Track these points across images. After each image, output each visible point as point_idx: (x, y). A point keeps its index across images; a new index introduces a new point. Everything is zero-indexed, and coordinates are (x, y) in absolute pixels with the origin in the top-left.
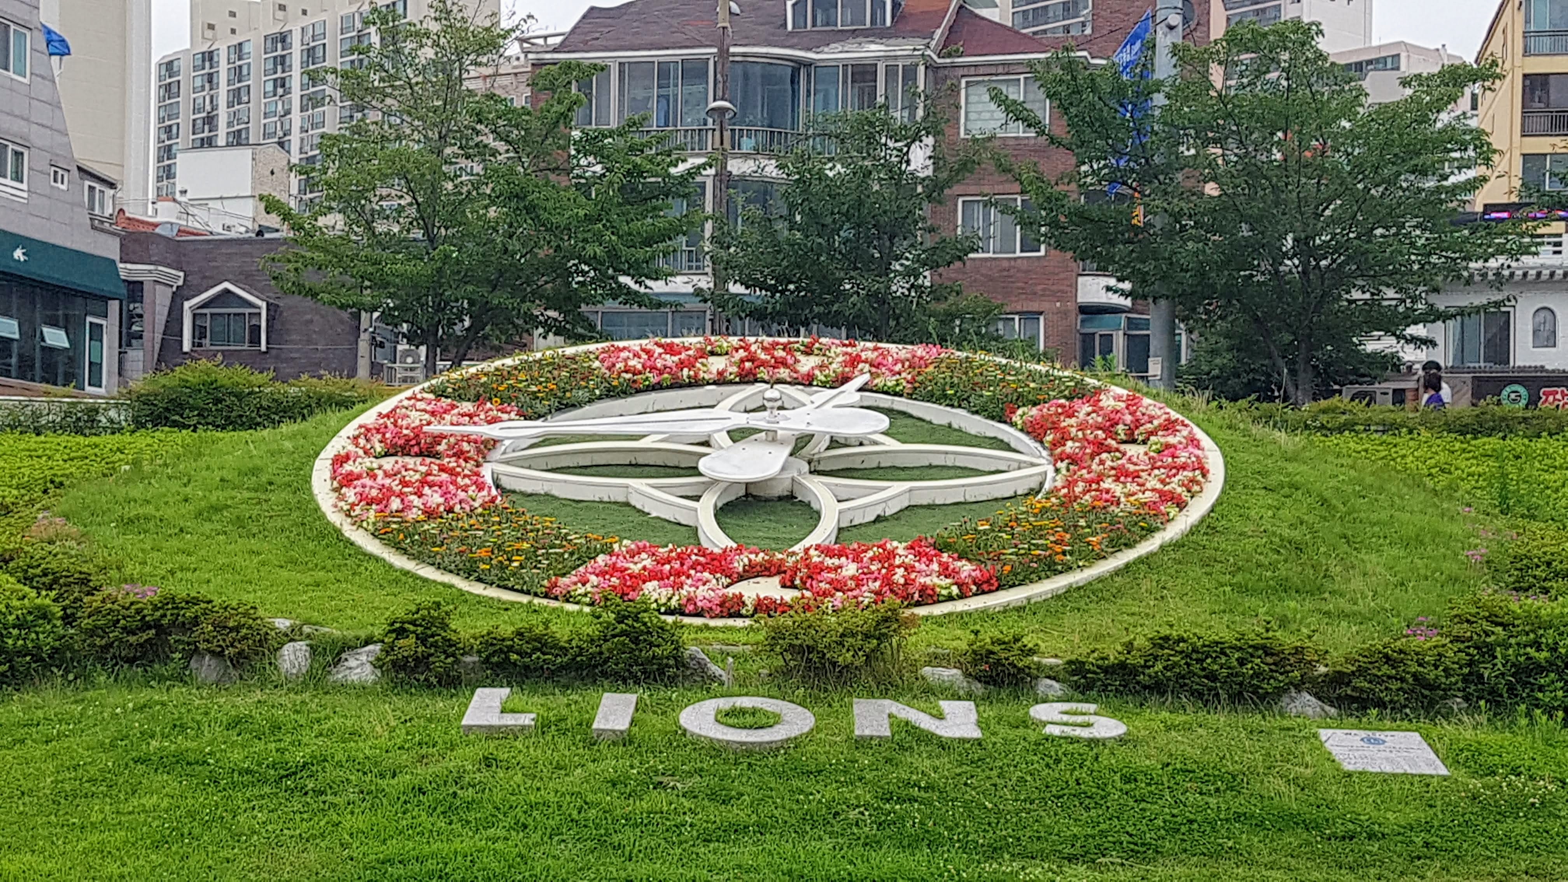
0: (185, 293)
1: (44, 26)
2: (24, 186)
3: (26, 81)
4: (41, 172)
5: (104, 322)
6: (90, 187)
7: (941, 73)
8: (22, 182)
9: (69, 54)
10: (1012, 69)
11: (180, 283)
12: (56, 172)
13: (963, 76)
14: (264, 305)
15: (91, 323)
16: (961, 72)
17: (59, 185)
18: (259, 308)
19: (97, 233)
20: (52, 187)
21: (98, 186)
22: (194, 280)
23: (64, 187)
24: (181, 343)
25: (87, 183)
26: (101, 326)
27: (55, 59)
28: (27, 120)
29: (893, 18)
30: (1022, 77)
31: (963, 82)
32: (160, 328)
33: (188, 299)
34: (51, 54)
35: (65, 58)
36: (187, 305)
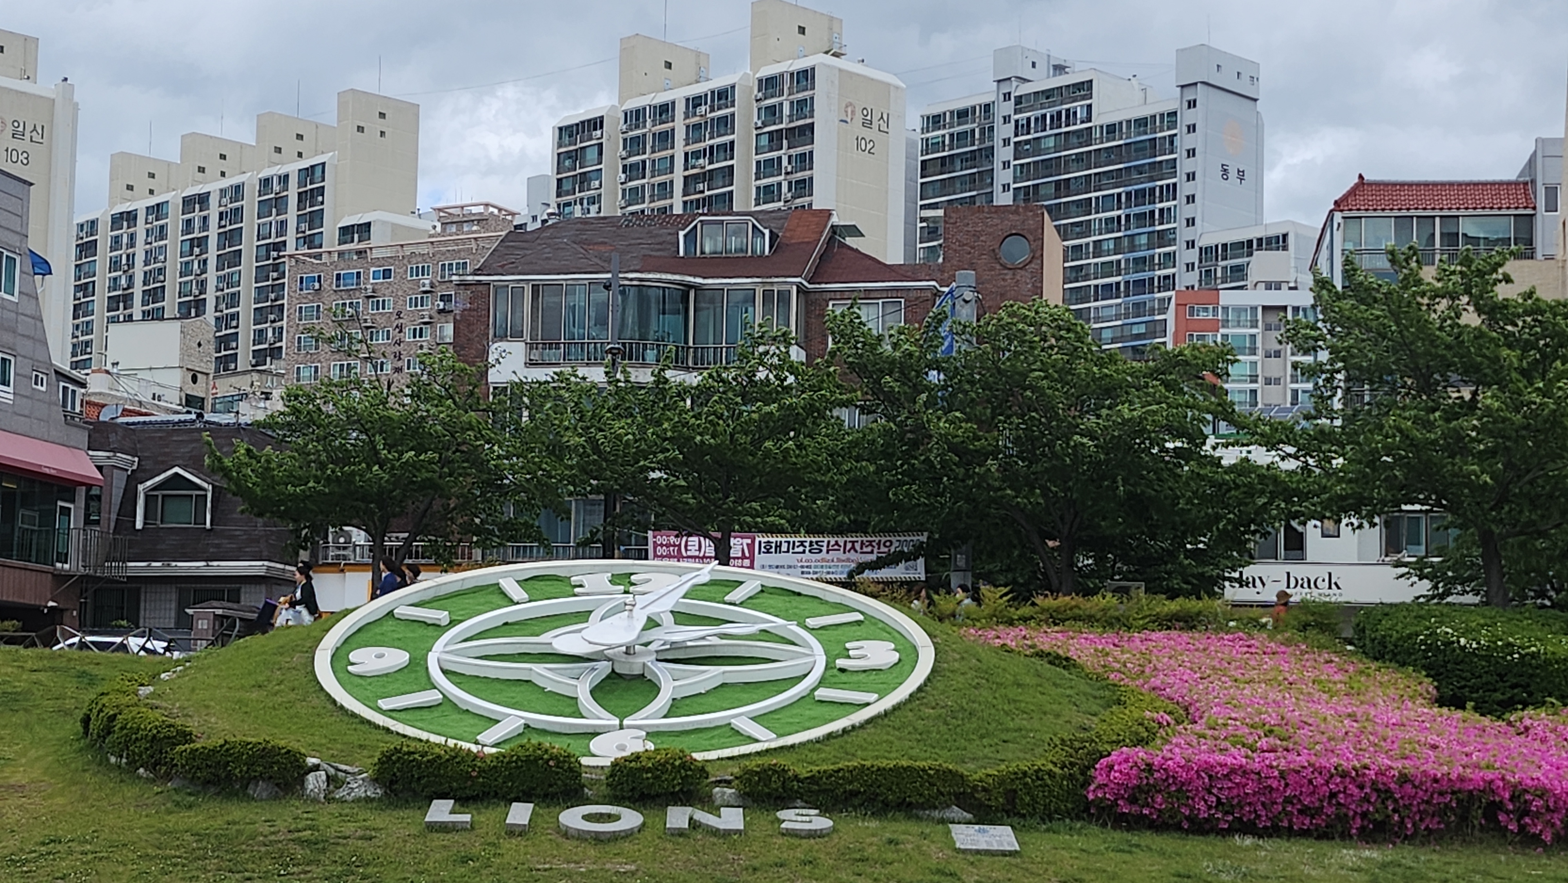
0: (139, 475)
1: (31, 251)
2: (11, 389)
3: (15, 299)
4: (25, 376)
5: (71, 506)
6: (64, 387)
7: (812, 296)
8: (9, 385)
9: (50, 273)
10: (872, 295)
11: (135, 467)
12: (37, 376)
13: (831, 299)
14: (210, 487)
15: (61, 507)
16: (829, 296)
17: (39, 387)
18: (205, 490)
19: (69, 427)
20: (34, 389)
21: (71, 387)
22: (148, 465)
23: (44, 389)
24: (134, 522)
25: (62, 384)
26: (69, 509)
27: (38, 278)
28: (14, 332)
29: (771, 247)
30: (880, 301)
31: (831, 303)
32: (115, 509)
33: (141, 483)
34: (35, 274)
35: (47, 277)
36: (141, 487)
